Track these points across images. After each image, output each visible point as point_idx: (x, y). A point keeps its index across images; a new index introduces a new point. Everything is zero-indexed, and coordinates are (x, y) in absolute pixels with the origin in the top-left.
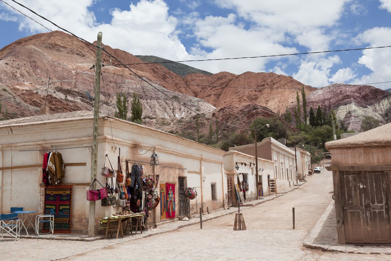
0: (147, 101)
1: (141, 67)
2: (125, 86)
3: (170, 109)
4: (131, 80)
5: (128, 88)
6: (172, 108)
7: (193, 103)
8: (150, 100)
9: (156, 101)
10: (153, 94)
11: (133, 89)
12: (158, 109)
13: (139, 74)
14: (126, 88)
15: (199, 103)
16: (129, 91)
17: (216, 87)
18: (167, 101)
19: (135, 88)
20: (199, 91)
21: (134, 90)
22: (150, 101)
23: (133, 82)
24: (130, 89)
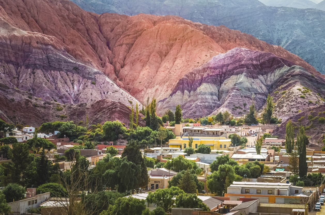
0: (51, 72)
1: (50, 15)
2: (32, 56)
3: (70, 80)
4: (37, 50)
5: (35, 58)
6: (72, 79)
7: (91, 75)
8: (54, 71)
9: (58, 73)
10: (56, 64)
11: (39, 59)
12: (60, 81)
13: (45, 41)
14: (33, 59)
15: (96, 75)
16: (36, 62)
17: (129, 35)
18: (69, 73)
19: (41, 59)
20: (112, 37)
21: (40, 61)
22: (53, 73)
23: (40, 51)
24: (37, 60)
